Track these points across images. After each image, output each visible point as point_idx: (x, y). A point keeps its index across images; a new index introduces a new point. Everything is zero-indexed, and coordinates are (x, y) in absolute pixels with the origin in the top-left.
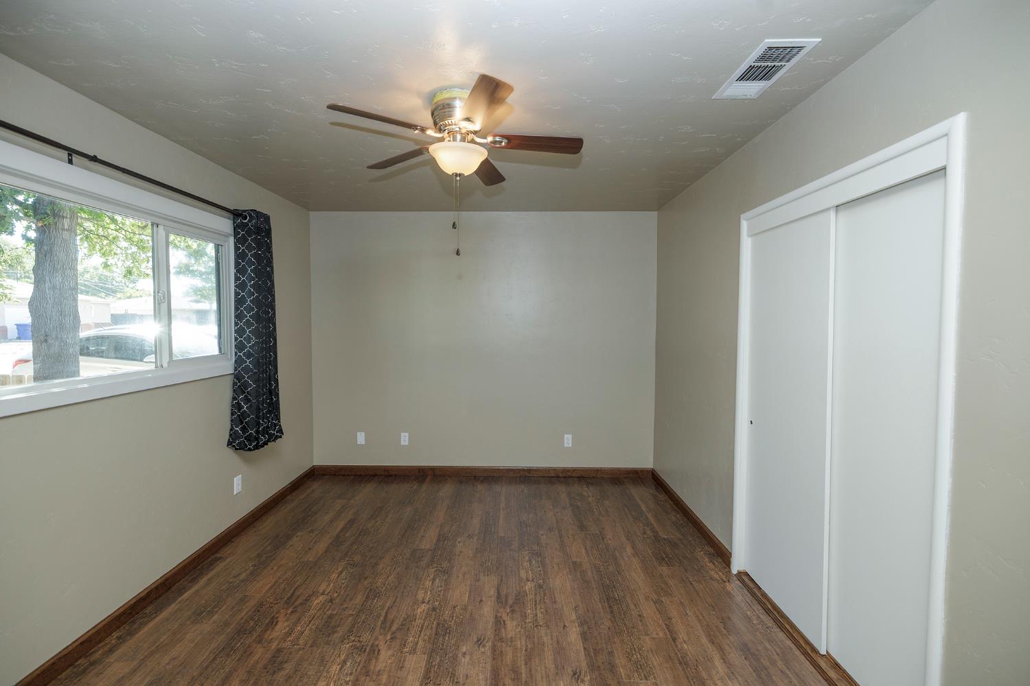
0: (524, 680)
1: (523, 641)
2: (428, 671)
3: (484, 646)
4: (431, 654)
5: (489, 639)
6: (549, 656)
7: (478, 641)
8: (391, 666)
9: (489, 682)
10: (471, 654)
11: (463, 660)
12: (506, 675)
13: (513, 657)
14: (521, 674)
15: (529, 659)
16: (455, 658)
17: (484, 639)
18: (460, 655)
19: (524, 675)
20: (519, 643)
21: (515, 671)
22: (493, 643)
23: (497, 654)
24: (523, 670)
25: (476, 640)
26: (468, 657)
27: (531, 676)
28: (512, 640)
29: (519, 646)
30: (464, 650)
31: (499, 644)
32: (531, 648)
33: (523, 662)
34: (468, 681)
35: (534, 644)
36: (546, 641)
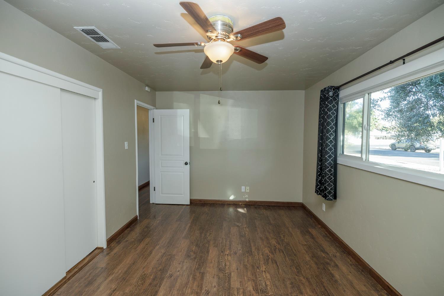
0: (192, 275)
1: (187, 292)
2: (229, 280)
3: (206, 290)
4: (229, 288)
5: (203, 294)
6: (178, 285)
7: (208, 293)
8: (245, 283)
9: (205, 275)
10: (212, 287)
11: (215, 284)
12: (198, 277)
13: (193, 284)
14: (192, 277)
15: (187, 284)
16: (219, 285)
17: (205, 294)
18: (217, 286)
19: (191, 277)
20: (189, 291)
21: (194, 279)
22: (201, 292)
23: (200, 287)
24: (191, 279)
25: (209, 294)
26: (213, 285)
27: (188, 276)
28: (192, 293)
29: (189, 289)
30: (215, 289)
31: (198, 291)
32: (184, 288)
33: (190, 282)
34: (213, 276)
35: (182, 290)
36: (176, 292)
